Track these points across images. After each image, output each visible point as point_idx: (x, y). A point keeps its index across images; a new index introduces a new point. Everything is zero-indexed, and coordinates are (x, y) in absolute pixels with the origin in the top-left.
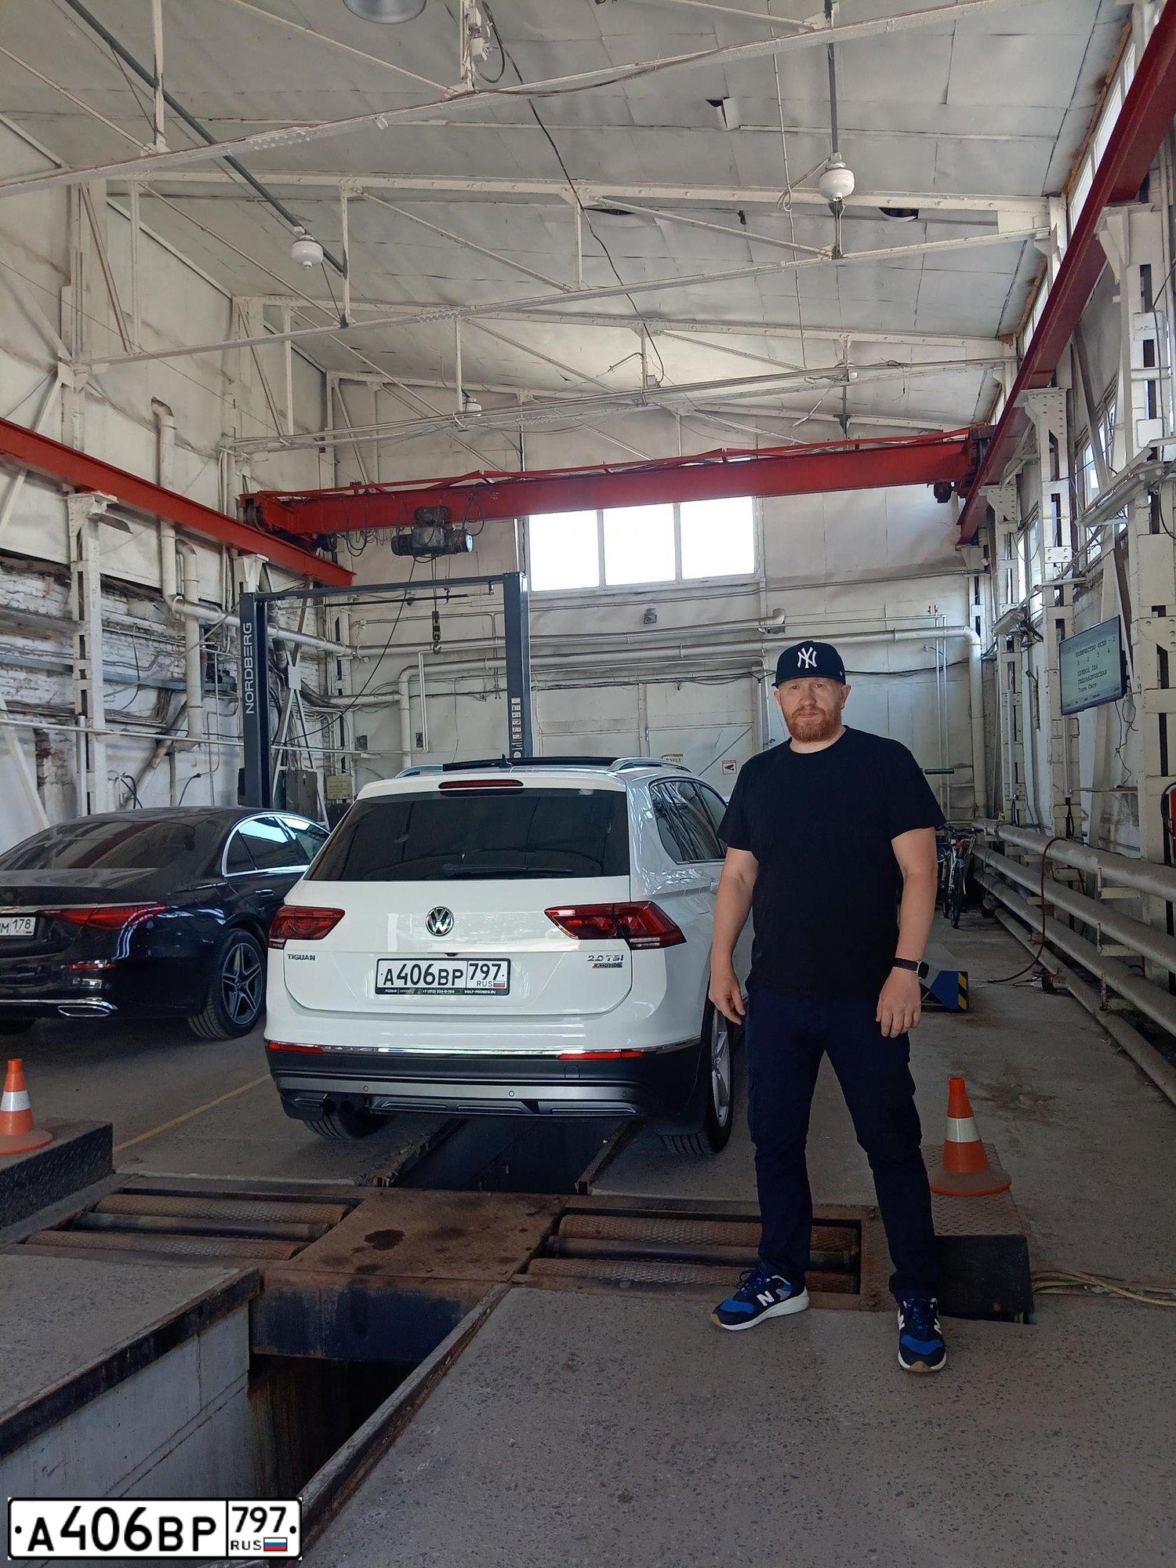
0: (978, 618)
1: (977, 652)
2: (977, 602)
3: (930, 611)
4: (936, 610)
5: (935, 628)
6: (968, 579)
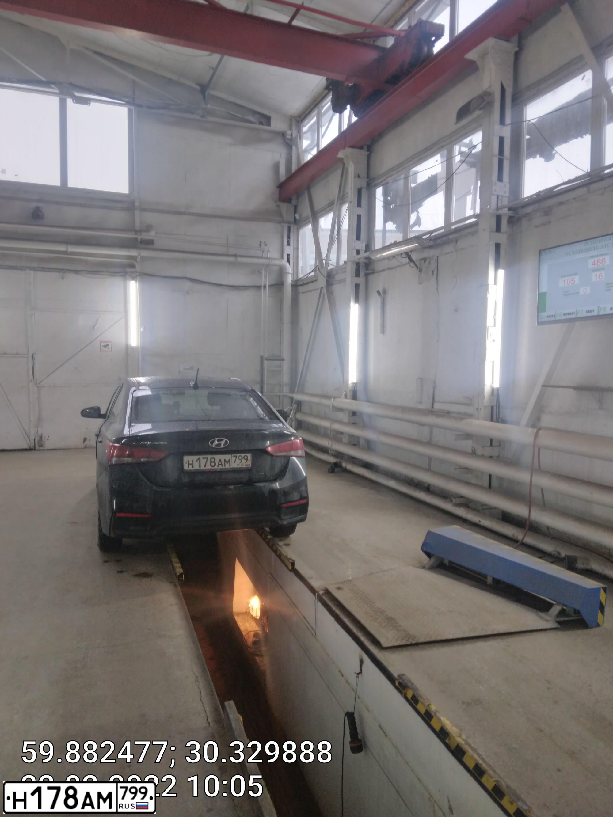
0: (288, 255)
1: (289, 279)
2: (289, 244)
3: (260, 245)
4: (265, 245)
5: (262, 258)
6: (283, 227)
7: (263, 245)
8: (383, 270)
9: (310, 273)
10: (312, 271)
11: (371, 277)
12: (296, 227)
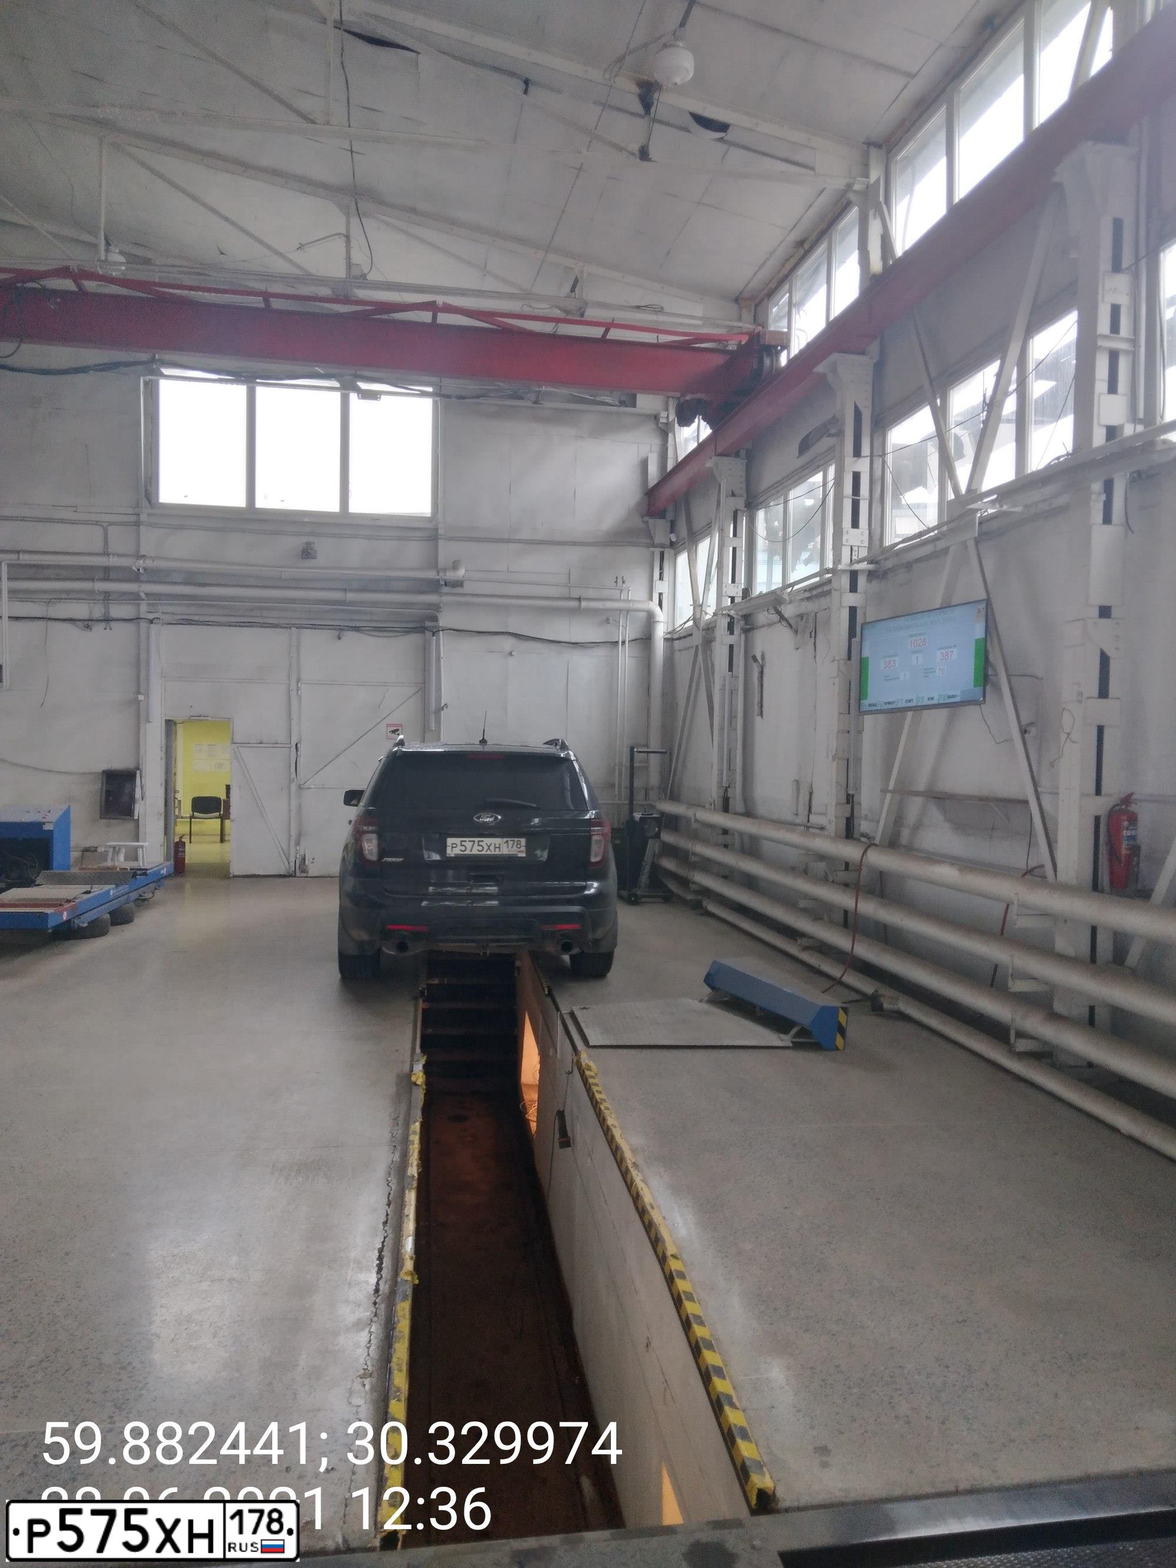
0: (660, 594)
2: (661, 578)
3: (616, 582)
4: (623, 582)
5: (620, 600)
6: (653, 553)
7: (620, 581)
8: (763, 626)
9: (685, 623)
10: (688, 621)
11: (750, 634)
12: (672, 552)
